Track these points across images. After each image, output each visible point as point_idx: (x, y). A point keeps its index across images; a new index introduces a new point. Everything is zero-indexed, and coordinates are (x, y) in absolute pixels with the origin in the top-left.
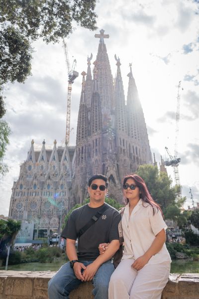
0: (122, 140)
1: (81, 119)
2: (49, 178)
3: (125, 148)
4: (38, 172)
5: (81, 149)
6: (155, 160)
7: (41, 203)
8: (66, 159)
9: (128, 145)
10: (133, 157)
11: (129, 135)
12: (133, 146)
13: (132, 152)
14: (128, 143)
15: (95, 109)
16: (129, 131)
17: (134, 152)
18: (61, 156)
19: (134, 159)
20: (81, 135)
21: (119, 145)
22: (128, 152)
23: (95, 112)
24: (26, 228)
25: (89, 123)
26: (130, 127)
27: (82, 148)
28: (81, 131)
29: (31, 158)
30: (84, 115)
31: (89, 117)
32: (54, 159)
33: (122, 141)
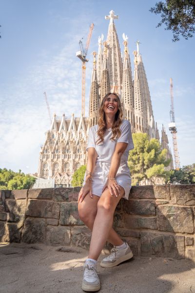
0: (127, 111)
1: (93, 94)
2: (68, 144)
3: (130, 118)
4: (59, 139)
5: (93, 120)
6: (157, 128)
7: (63, 163)
8: (82, 128)
9: (133, 116)
10: (136, 126)
11: (134, 107)
12: (137, 117)
13: (136, 122)
14: (133, 114)
15: (104, 85)
16: (134, 104)
17: (137, 122)
18: (78, 125)
19: (138, 128)
20: (93, 108)
21: (125, 116)
22: (133, 121)
23: (104, 87)
24: (49, 183)
25: (100, 98)
26: (135, 100)
27: (94, 118)
28: (93, 105)
29: (54, 128)
30: (95, 90)
31: (99, 93)
32: (72, 128)
33: (127, 113)
